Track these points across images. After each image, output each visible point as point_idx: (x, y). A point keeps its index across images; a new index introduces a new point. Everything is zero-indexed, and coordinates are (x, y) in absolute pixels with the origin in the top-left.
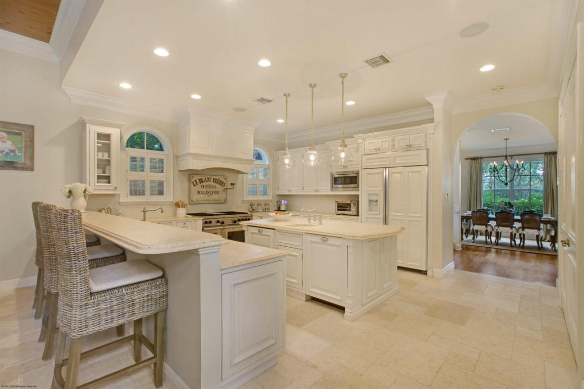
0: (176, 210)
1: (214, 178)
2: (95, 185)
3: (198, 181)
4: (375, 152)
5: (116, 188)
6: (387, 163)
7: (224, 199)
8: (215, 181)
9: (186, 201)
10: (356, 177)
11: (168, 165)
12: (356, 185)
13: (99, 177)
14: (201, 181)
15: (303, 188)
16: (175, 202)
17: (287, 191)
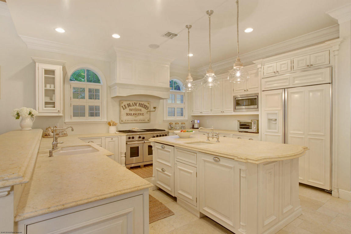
0: (109, 128)
1: (139, 103)
2: (43, 109)
3: (127, 106)
4: (274, 75)
5: (59, 111)
6: (286, 85)
7: (148, 119)
8: (141, 105)
9: (117, 121)
10: (255, 99)
11: (103, 94)
12: (256, 106)
13: (46, 103)
14: (129, 105)
15: (211, 110)
16: (108, 122)
17: (199, 112)
